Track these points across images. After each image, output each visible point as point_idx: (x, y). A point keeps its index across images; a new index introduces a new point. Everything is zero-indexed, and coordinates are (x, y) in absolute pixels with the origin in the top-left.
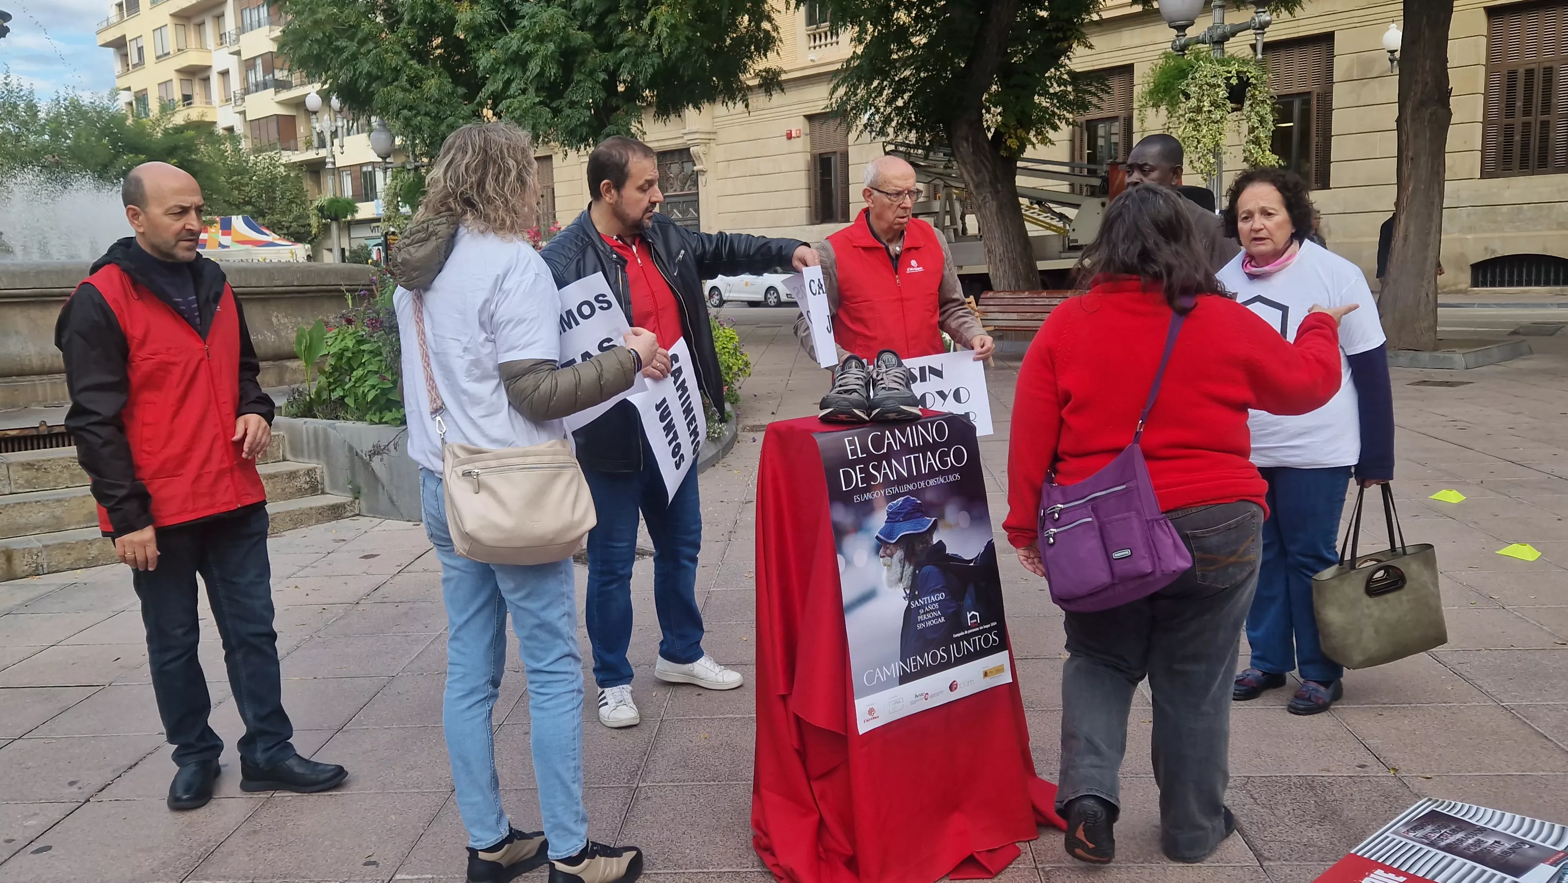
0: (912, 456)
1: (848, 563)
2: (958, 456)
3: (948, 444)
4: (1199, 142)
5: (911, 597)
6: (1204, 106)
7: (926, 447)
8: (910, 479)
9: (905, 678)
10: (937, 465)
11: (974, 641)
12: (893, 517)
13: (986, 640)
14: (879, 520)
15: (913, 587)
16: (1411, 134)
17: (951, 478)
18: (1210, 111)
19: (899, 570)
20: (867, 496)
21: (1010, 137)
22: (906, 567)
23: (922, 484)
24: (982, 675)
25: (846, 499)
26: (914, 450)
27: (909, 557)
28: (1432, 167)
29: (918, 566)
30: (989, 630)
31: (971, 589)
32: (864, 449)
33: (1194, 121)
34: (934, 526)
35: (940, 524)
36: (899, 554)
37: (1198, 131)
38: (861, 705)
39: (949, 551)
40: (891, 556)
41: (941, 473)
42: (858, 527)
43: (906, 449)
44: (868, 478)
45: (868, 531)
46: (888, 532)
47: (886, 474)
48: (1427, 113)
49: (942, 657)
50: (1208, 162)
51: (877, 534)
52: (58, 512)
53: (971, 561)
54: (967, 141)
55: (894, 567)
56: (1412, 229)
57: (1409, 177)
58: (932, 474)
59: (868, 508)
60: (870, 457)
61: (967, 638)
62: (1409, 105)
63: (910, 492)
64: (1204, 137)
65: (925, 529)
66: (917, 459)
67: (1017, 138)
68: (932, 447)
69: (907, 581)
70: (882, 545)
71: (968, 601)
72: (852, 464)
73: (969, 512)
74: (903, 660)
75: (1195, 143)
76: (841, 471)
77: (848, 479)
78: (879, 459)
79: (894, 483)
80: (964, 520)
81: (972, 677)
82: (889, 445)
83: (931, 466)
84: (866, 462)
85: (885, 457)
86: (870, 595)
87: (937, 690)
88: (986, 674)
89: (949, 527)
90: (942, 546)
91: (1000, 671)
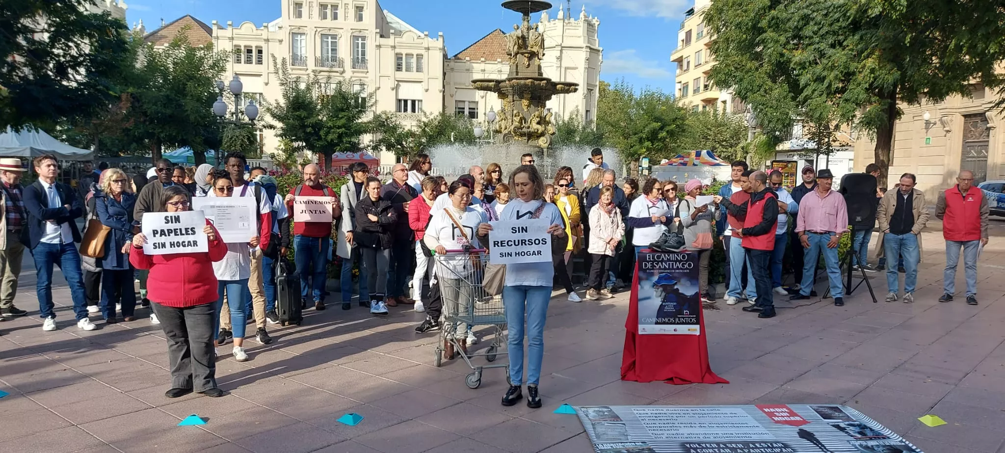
0: (671, 263)
1: (642, 288)
2: (689, 265)
3: (686, 261)
5: (663, 302)
7: (677, 261)
8: (669, 269)
9: (657, 323)
10: (680, 266)
12: (660, 278)
13: (691, 320)
15: (664, 299)
17: (685, 271)
19: (660, 293)
20: (652, 271)
22: (663, 293)
24: (687, 330)
25: (645, 271)
26: (672, 261)
27: (664, 290)
29: (668, 294)
30: (693, 318)
32: (653, 258)
34: (676, 283)
35: (678, 284)
36: (661, 289)
38: (640, 327)
39: (680, 291)
40: (658, 289)
41: (681, 269)
42: (647, 279)
43: (669, 260)
44: (653, 266)
45: (651, 280)
46: (658, 282)
47: (660, 266)
51: (654, 282)
55: (658, 292)
58: (678, 268)
59: (652, 274)
60: (655, 261)
61: (683, 318)
63: (668, 273)
65: (672, 284)
66: (673, 264)
68: (680, 261)
69: (662, 296)
70: (655, 285)
71: (685, 307)
72: (648, 262)
73: (691, 282)
74: (657, 318)
76: (644, 263)
77: (646, 265)
78: (658, 262)
79: (662, 269)
80: (688, 283)
81: (683, 329)
82: (663, 258)
83: (678, 266)
84: (653, 262)
85: (660, 261)
86: (648, 298)
87: (669, 329)
88: (689, 330)
89: (683, 285)
90: (677, 289)
91: (695, 330)
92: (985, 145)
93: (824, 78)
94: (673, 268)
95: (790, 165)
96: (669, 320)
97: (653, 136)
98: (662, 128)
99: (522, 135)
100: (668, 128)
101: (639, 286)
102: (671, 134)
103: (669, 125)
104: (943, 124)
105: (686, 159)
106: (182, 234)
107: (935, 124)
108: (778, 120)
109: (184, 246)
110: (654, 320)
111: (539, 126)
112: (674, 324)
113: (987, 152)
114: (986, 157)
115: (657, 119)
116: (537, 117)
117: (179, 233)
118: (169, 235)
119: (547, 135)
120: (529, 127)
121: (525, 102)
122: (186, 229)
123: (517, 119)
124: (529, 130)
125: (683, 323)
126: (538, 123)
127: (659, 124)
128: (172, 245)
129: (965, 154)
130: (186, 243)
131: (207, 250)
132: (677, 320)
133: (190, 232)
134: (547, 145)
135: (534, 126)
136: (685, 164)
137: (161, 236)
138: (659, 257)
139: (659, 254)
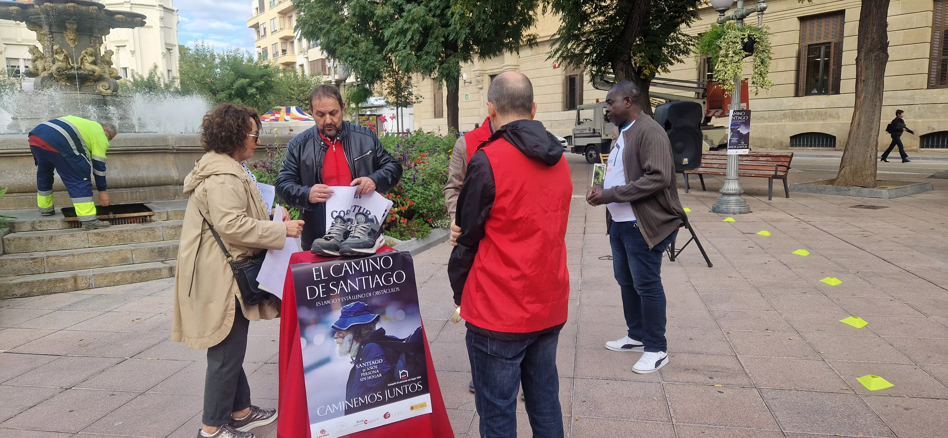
0: (363, 278)
1: (309, 342)
2: (399, 277)
3: (392, 270)
4: (726, 73)
5: (357, 362)
6: (729, 54)
7: (375, 272)
8: (361, 291)
9: (349, 411)
10: (382, 282)
11: (404, 388)
12: (345, 315)
13: (413, 387)
15: (358, 356)
16: (864, 67)
17: (393, 290)
18: (732, 57)
19: (348, 345)
20: (328, 302)
21: (646, 69)
22: (354, 344)
23: (370, 294)
24: (409, 409)
25: (311, 305)
26: (366, 274)
27: (356, 338)
28: (876, 85)
29: (363, 343)
30: (416, 381)
31: (403, 356)
32: (327, 274)
33: (724, 62)
34: (377, 319)
35: (382, 319)
36: (349, 336)
37: (726, 67)
38: (315, 427)
39: (387, 334)
40: (343, 338)
41: (384, 287)
42: (318, 321)
43: (359, 273)
44: (328, 292)
45: (326, 323)
46: (342, 323)
47: (342, 289)
48: (873, 55)
49: (378, 398)
50: (730, 84)
51: (333, 324)
52: (106, 258)
53: (404, 340)
54: (623, 71)
55: (344, 344)
56: (863, 119)
57: (862, 90)
58: (378, 287)
59: (328, 309)
60: (331, 279)
61: (399, 386)
62: (863, 50)
63: (360, 299)
64: (729, 70)
65: (370, 321)
66: (367, 280)
67: (649, 69)
69: (354, 353)
70: (336, 330)
71: (400, 363)
72: (317, 284)
73: (403, 310)
74: (348, 399)
75: (724, 74)
76: (307, 288)
77: (312, 292)
78: (338, 280)
79: (348, 294)
80: (400, 314)
81: (401, 410)
82: (346, 271)
83: (377, 283)
84: (327, 282)
85: (342, 278)
86: (325, 361)
87: (372, 416)
88: (412, 408)
89: (391, 320)
90: (382, 331)
91: (423, 405)
94: (368, 289)
96: (372, 398)
97: (241, 93)
98: (250, 85)
99: (71, 78)
100: (256, 84)
101: (303, 341)
102: (260, 90)
103: (258, 81)
105: (276, 115)
110: (342, 405)
112: (383, 402)
115: (244, 76)
121: (70, 35)
123: (58, 57)
125: (400, 398)
126: (94, 63)
127: (247, 80)
132: (387, 393)
135: (88, 67)
136: (275, 120)
138: (337, 270)
139: (337, 263)
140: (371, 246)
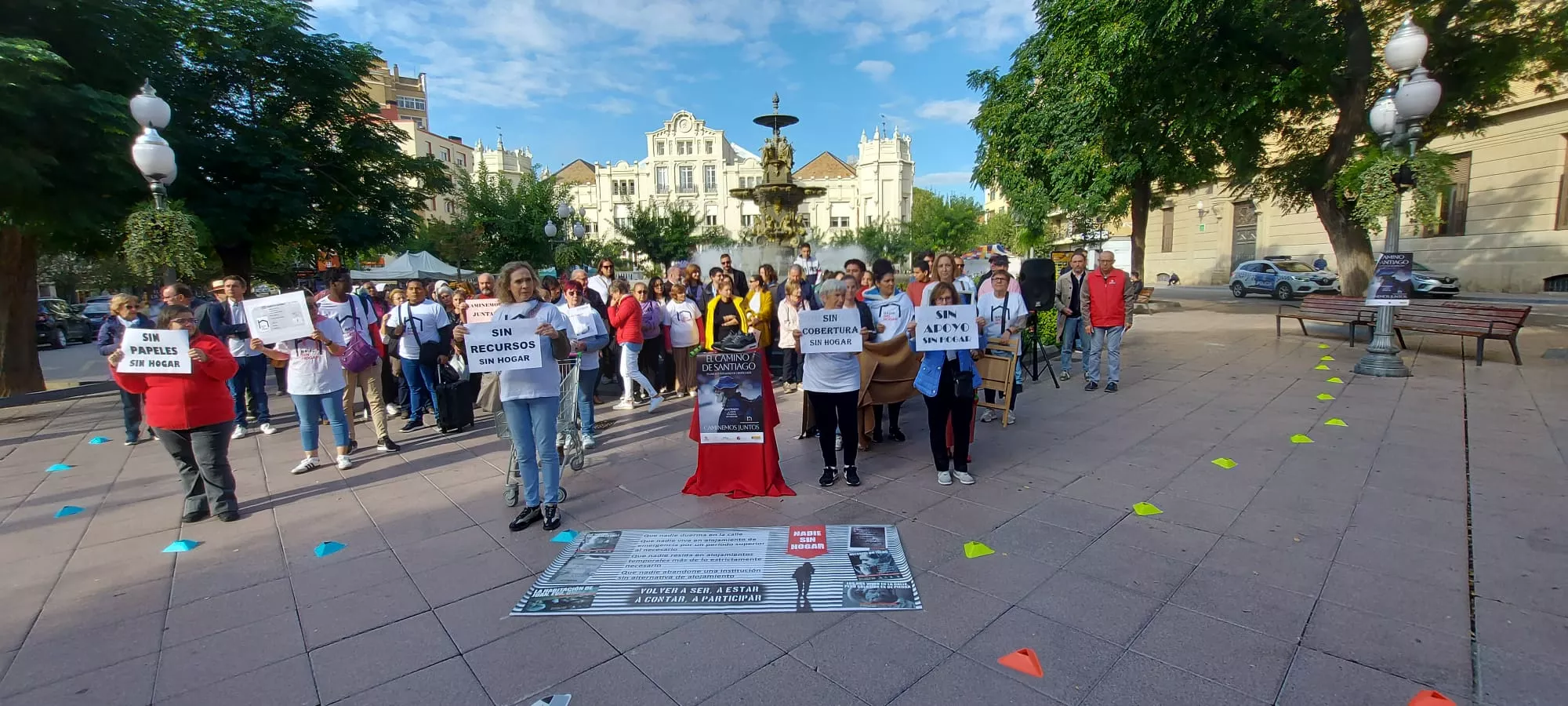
2: (752, 366)
3: (749, 361)
5: (725, 407)
7: (739, 361)
9: (719, 431)
10: (742, 368)
12: (721, 382)
13: (754, 427)
14: (716, 382)
15: (726, 404)
17: (748, 373)
19: (722, 398)
20: (712, 374)
22: (725, 398)
25: (704, 374)
27: (725, 395)
29: (729, 398)
34: (737, 387)
35: (740, 387)
36: (723, 393)
38: (703, 435)
39: (742, 395)
40: (719, 394)
41: (743, 370)
42: (707, 383)
44: (713, 368)
45: (711, 384)
46: (719, 385)
47: (721, 368)
51: (715, 386)
55: (720, 397)
58: (739, 370)
59: (713, 378)
60: (715, 362)
63: (729, 375)
65: (733, 387)
66: (734, 365)
68: (742, 362)
69: (724, 401)
70: (716, 390)
71: (748, 413)
72: (708, 364)
73: (752, 384)
74: (719, 425)
77: (705, 368)
78: (719, 363)
80: (750, 386)
81: (747, 437)
82: (723, 359)
83: (739, 368)
84: (713, 364)
86: (709, 404)
87: (731, 437)
89: (744, 388)
90: (740, 393)
91: (759, 438)
92: (1253, 229)
93: (1072, 171)
94: (734, 370)
95: (1067, 255)
96: (732, 427)
97: (944, 235)
98: (952, 227)
99: (773, 237)
100: (957, 227)
102: (960, 231)
103: (958, 224)
104: (1215, 211)
105: (978, 254)
106: (162, 353)
107: (1208, 212)
108: (1033, 213)
109: (165, 366)
110: (716, 427)
111: (789, 229)
112: (737, 431)
113: (1255, 235)
114: (1254, 240)
115: (947, 219)
116: (788, 220)
117: (159, 352)
118: (149, 353)
119: (797, 236)
120: (780, 230)
121: (776, 207)
122: (167, 349)
123: (769, 223)
124: (779, 232)
125: (746, 431)
126: (789, 225)
127: (948, 223)
128: (151, 363)
129: (1235, 238)
130: (167, 363)
131: (190, 372)
132: (740, 427)
133: (172, 352)
134: (797, 245)
135: (786, 228)
136: (977, 258)
137: (140, 353)
138: (719, 358)
139: (720, 355)
140: (742, 347)
